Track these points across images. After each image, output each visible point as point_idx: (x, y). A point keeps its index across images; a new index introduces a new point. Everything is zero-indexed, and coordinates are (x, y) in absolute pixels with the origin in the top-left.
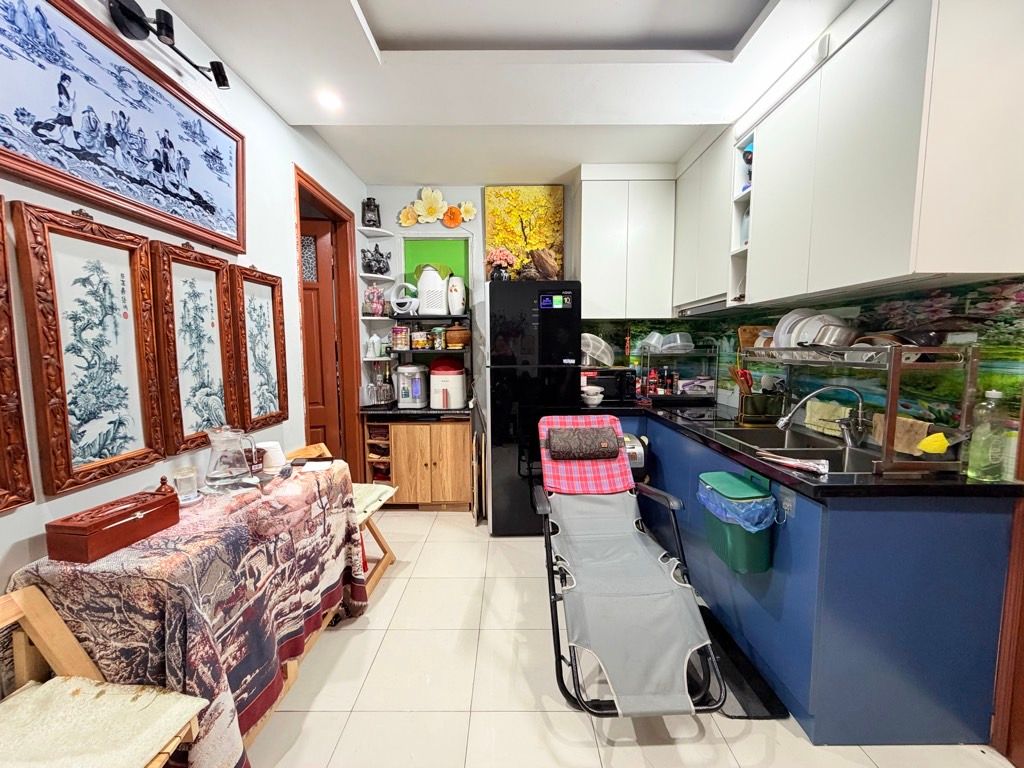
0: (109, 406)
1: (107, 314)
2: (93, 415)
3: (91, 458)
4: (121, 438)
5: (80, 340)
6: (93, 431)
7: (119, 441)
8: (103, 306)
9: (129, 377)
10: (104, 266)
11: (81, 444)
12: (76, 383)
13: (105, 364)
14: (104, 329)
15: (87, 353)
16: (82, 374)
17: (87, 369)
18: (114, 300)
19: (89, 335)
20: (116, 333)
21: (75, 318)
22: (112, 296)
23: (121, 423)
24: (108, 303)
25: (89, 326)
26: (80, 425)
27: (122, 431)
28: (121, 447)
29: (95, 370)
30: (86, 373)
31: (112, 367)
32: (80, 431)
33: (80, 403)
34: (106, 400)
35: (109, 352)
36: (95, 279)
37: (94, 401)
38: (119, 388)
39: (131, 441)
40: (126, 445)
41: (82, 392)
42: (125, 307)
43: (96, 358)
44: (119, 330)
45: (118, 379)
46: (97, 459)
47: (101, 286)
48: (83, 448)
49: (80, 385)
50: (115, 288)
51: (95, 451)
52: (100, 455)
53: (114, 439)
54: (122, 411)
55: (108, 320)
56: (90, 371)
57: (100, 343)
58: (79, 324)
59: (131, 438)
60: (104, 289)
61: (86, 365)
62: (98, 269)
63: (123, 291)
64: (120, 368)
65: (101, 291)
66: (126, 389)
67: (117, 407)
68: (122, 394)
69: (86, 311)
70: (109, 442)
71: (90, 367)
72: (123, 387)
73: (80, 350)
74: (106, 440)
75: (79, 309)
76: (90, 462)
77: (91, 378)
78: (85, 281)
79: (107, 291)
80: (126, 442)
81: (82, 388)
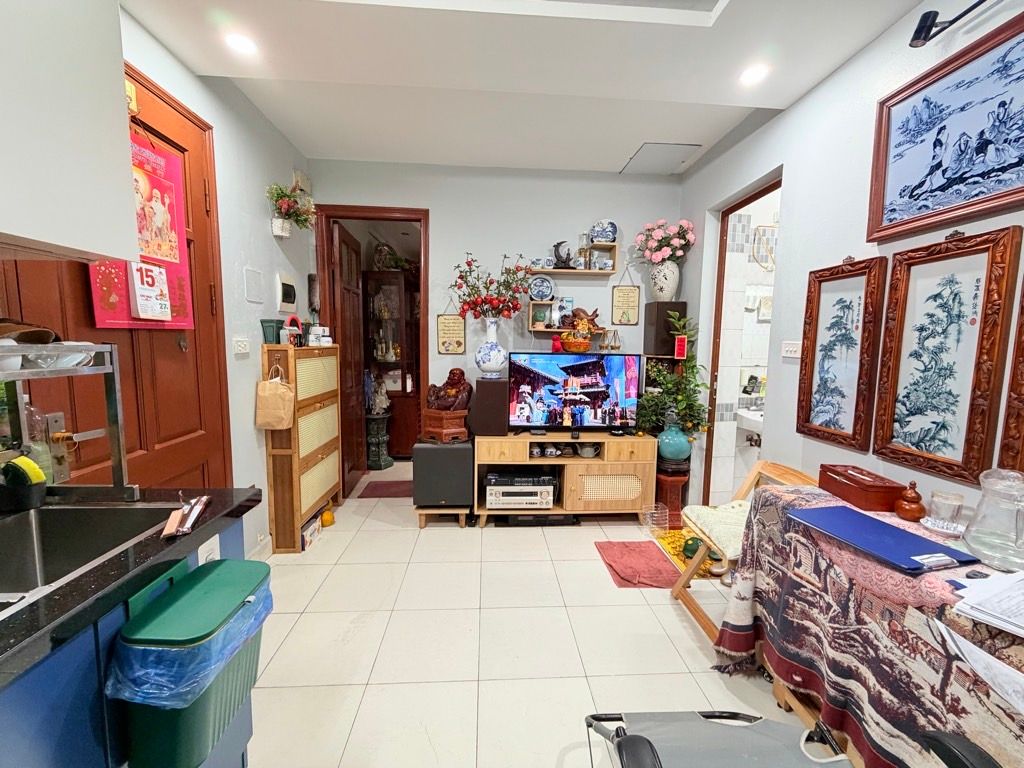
0: (935, 407)
1: (952, 323)
2: (919, 411)
3: (910, 445)
4: (940, 440)
5: (923, 348)
6: (917, 424)
7: (937, 442)
8: (949, 315)
9: (962, 384)
10: (958, 278)
11: (906, 430)
12: (912, 381)
13: (940, 369)
14: (946, 337)
15: (926, 358)
16: (918, 375)
17: (923, 372)
18: (963, 309)
19: (931, 343)
20: (958, 341)
21: (922, 329)
22: (961, 304)
23: (944, 427)
24: (955, 312)
25: (933, 335)
26: (908, 416)
27: (943, 434)
28: (938, 448)
29: (930, 373)
30: (921, 375)
31: (948, 372)
32: (907, 419)
33: (912, 398)
34: (934, 401)
35: (946, 359)
36: (946, 293)
37: (923, 399)
38: (950, 393)
39: (950, 448)
40: (944, 449)
41: (915, 390)
42: (975, 313)
43: (933, 363)
44: (962, 337)
45: (951, 384)
46: (914, 448)
47: (952, 297)
48: (905, 434)
49: (914, 384)
50: (967, 296)
51: (915, 439)
52: (917, 445)
53: (933, 438)
54: (948, 417)
55: (953, 329)
56: (926, 373)
57: (941, 349)
58: (924, 334)
59: (951, 445)
60: (954, 300)
61: (923, 368)
62: (951, 282)
63: (976, 296)
64: (956, 375)
65: (951, 302)
66: (958, 396)
67: (943, 410)
68: (951, 400)
69: (933, 322)
70: (928, 438)
71: (926, 370)
72: (954, 392)
73: (921, 356)
74: (926, 436)
75: (926, 321)
76: (908, 447)
77: (925, 380)
78: (935, 297)
79: (957, 301)
80: (944, 446)
81: (916, 387)
